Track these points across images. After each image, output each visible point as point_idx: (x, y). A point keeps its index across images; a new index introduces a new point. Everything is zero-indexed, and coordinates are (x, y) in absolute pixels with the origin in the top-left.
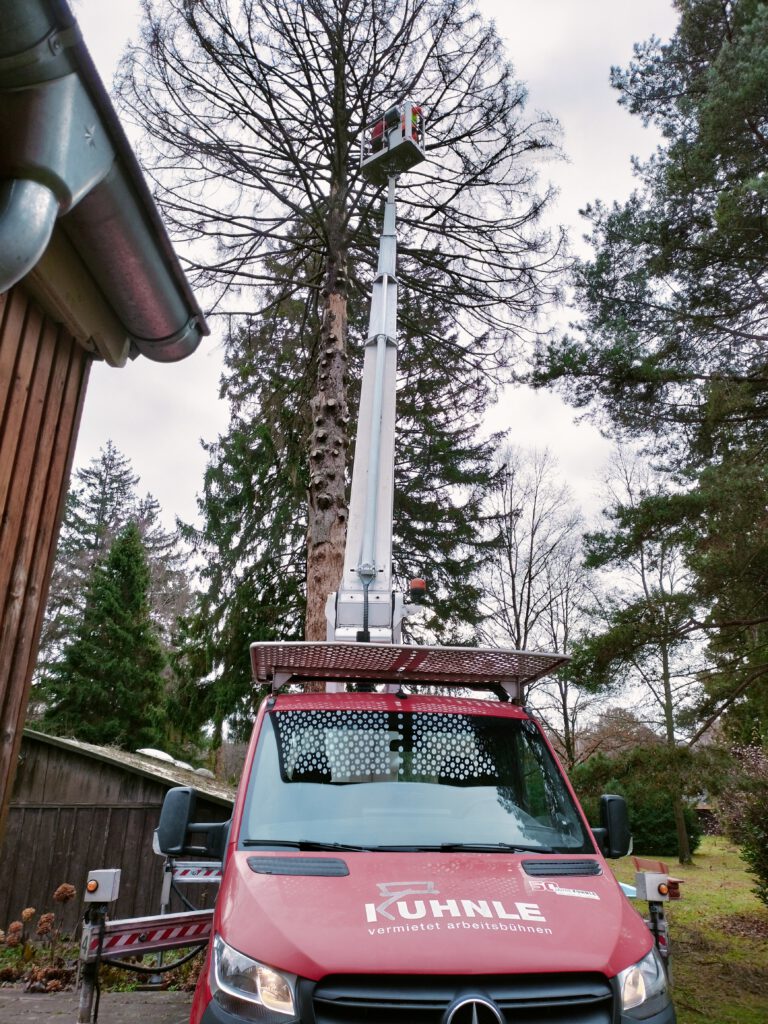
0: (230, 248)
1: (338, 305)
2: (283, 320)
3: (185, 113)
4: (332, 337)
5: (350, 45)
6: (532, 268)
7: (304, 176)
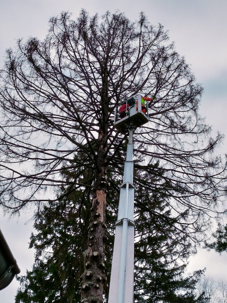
0: (42, 165)
1: (101, 196)
2: (69, 202)
3: (24, 100)
4: (97, 214)
5: (111, 68)
6: (212, 177)
7: (84, 129)
